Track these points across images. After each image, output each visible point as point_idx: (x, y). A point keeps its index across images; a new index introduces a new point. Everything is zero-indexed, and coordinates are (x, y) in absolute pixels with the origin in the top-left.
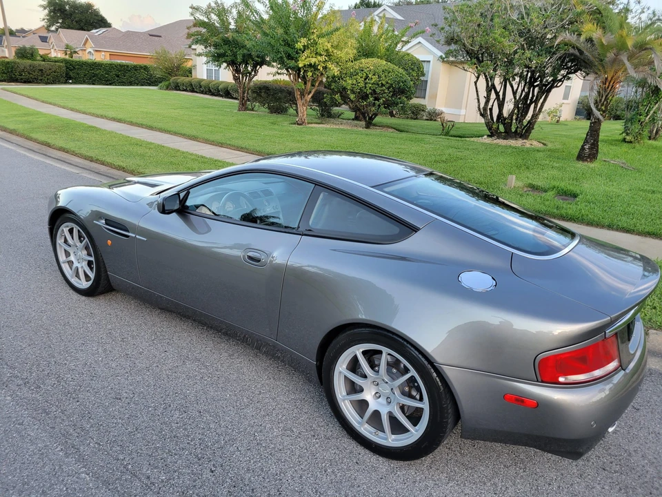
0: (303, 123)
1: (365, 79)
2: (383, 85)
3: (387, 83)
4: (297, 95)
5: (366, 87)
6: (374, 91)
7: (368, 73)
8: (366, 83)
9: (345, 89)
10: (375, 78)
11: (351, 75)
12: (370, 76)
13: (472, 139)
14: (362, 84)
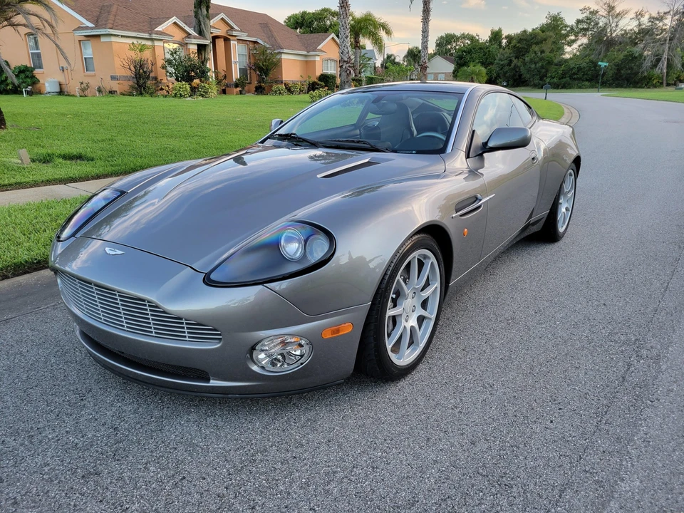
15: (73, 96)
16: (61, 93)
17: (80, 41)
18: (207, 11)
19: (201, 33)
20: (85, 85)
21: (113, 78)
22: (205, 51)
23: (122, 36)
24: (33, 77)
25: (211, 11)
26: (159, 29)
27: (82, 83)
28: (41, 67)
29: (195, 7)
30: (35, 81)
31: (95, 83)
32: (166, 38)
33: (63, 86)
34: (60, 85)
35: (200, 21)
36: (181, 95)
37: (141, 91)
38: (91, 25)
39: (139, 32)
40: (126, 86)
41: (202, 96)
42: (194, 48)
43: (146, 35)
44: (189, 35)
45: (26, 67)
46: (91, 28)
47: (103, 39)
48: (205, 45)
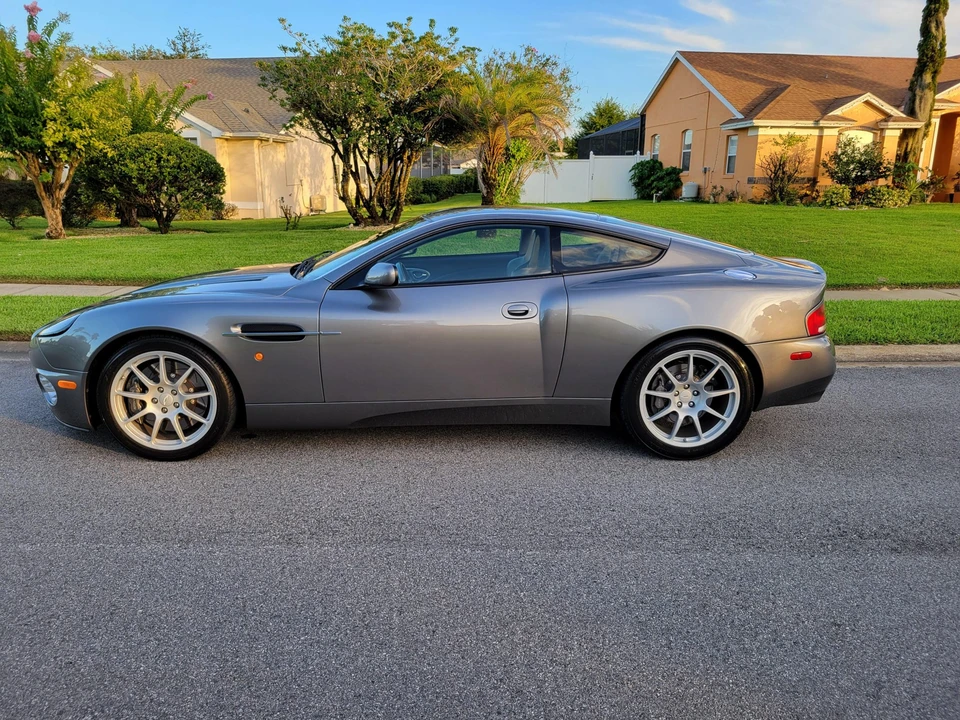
0: (60, 234)
1: (159, 161)
2: (187, 169)
3: (193, 165)
4: (40, 191)
5: (162, 173)
6: (176, 178)
7: (159, 153)
8: (161, 167)
9: (125, 177)
10: (173, 160)
11: (133, 158)
12: (164, 156)
13: (337, 229)
14: (154, 169)
15: (708, 202)
16: (698, 198)
17: (728, 136)
18: (933, 78)
19: (911, 113)
20: (719, 189)
21: (751, 181)
22: (914, 138)
23: (772, 127)
24: (678, 180)
25: (940, 79)
26: (837, 112)
27: (715, 187)
28: (688, 169)
29: (914, 75)
30: (678, 184)
31: (729, 186)
32: (843, 124)
33: (702, 191)
34: (699, 189)
35: (915, 95)
36: (832, 203)
37: (775, 197)
38: (741, 116)
39: (801, 119)
40: (759, 190)
41: (871, 204)
42: (892, 135)
43: (810, 123)
44: (888, 117)
45: (675, 169)
46: (741, 120)
47: (751, 133)
48: (916, 129)
